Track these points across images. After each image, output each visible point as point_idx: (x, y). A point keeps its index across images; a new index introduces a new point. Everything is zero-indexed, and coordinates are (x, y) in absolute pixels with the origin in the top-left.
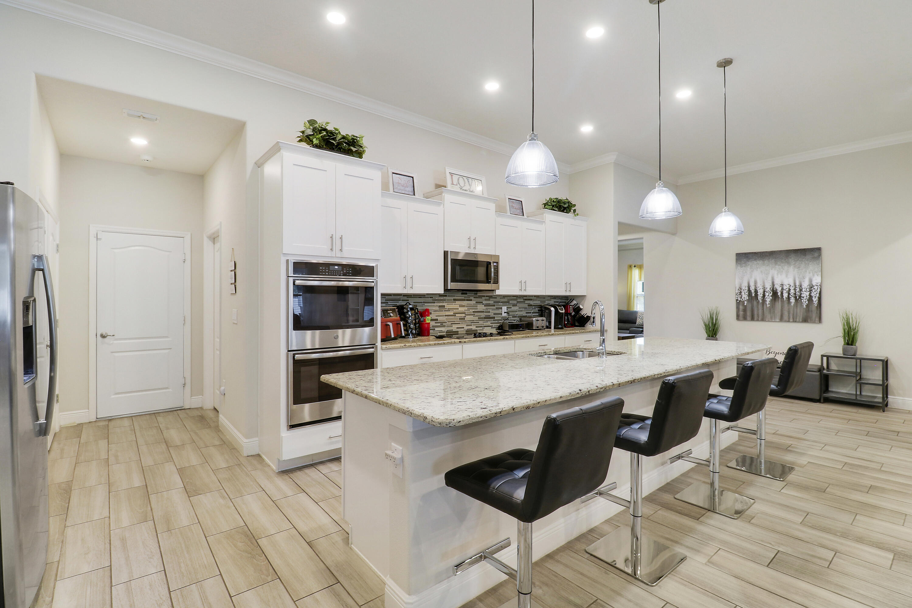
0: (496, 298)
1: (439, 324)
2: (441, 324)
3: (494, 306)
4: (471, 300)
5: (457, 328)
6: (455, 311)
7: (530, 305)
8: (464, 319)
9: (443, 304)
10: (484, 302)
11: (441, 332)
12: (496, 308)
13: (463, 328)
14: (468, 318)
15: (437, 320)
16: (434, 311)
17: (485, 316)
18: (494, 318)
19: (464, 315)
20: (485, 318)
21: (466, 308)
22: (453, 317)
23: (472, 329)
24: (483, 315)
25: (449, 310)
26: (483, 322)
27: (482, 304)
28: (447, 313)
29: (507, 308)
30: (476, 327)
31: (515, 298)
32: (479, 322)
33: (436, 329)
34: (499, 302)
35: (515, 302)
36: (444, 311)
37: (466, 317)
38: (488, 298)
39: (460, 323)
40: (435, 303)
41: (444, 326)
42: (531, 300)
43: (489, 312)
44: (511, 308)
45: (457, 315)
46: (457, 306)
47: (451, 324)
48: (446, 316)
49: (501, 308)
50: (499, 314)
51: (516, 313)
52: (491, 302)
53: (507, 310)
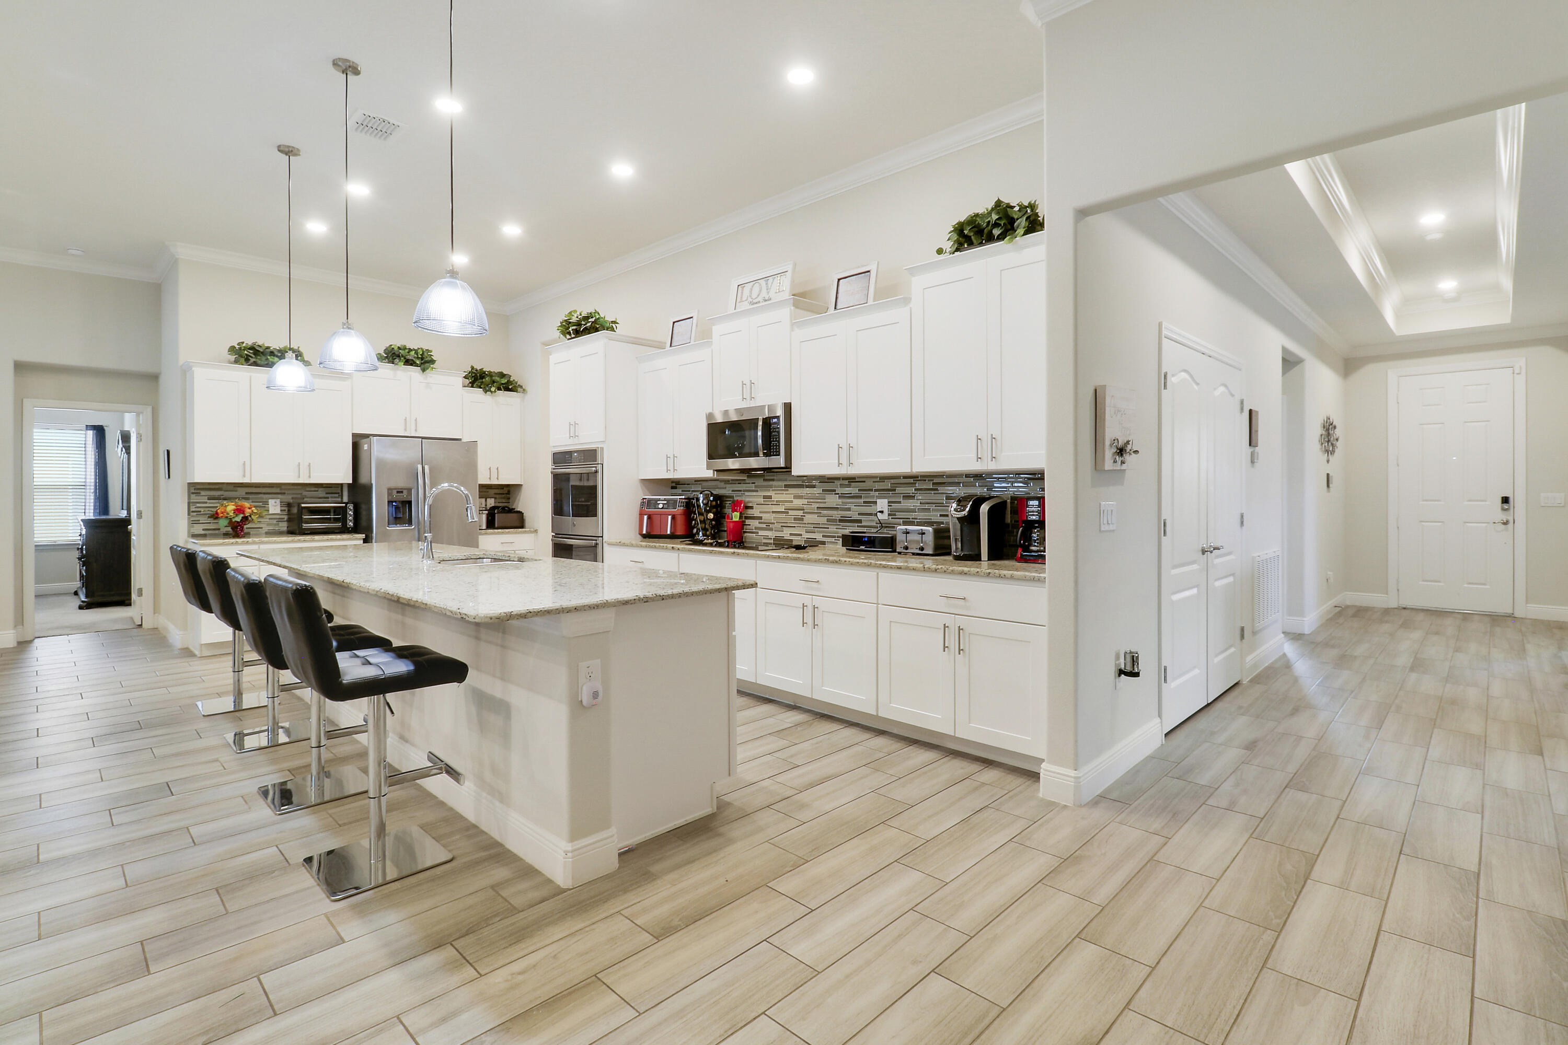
0: (864, 482)
1: (764, 526)
2: (766, 526)
3: (862, 497)
4: (814, 487)
5: (791, 534)
6: (788, 505)
8: (802, 520)
9: (768, 494)
10: (840, 490)
11: (766, 537)
12: (865, 502)
13: (801, 535)
14: (809, 518)
16: (757, 504)
17: (841, 517)
18: (860, 521)
19: (800, 513)
20: (840, 521)
21: (805, 501)
22: (784, 516)
23: (816, 539)
24: (837, 515)
25: (778, 503)
26: (836, 528)
27: (835, 494)
29: (889, 502)
30: (823, 536)
31: (912, 481)
32: (828, 528)
33: (761, 533)
34: (871, 490)
35: (911, 490)
36: (772, 504)
37: (805, 516)
38: (846, 482)
39: (795, 527)
41: (771, 530)
42: (958, 484)
43: (849, 509)
44: (900, 502)
45: (791, 512)
46: (790, 498)
47: (781, 526)
48: (773, 512)
49: (876, 503)
50: (871, 514)
51: (913, 515)
52: (853, 490)
53: (889, 506)
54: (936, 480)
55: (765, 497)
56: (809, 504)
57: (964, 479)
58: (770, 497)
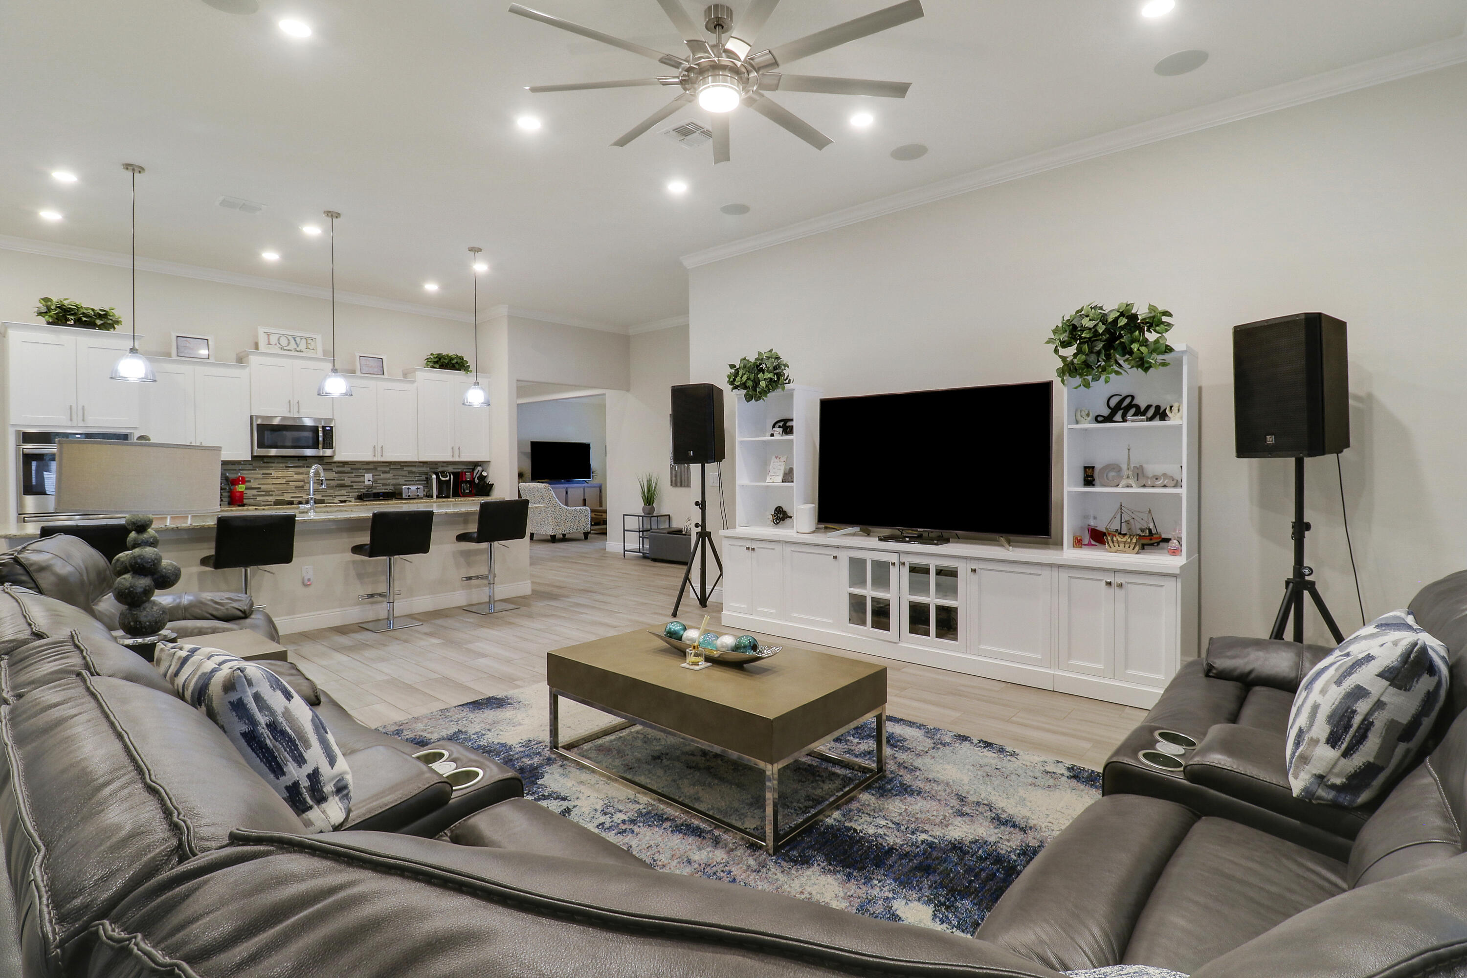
1: (263, 493)
3: (353, 473)
6: (288, 479)
7: (410, 472)
8: (303, 487)
12: (355, 476)
13: (302, 497)
15: (260, 488)
17: (338, 484)
18: (353, 486)
19: (302, 483)
20: (336, 486)
22: (285, 485)
27: (332, 471)
28: (274, 481)
29: (373, 475)
30: (322, 496)
31: (388, 464)
32: (327, 491)
33: (258, 498)
34: (361, 469)
35: (387, 469)
36: (271, 479)
38: (341, 464)
39: (296, 492)
40: (256, 470)
41: (272, 495)
42: (415, 466)
43: (344, 480)
44: (378, 475)
45: (292, 483)
46: (289, 474)
47: (282, 492)
48: (273, 484)
49: (364, 476)
50: (361, 482)
51: (389, 481)
52: (347, 469)
53: (372, 477)
54: (402, 464)
55: (261, 474)
57: (418, 464)
58: (270, 474)
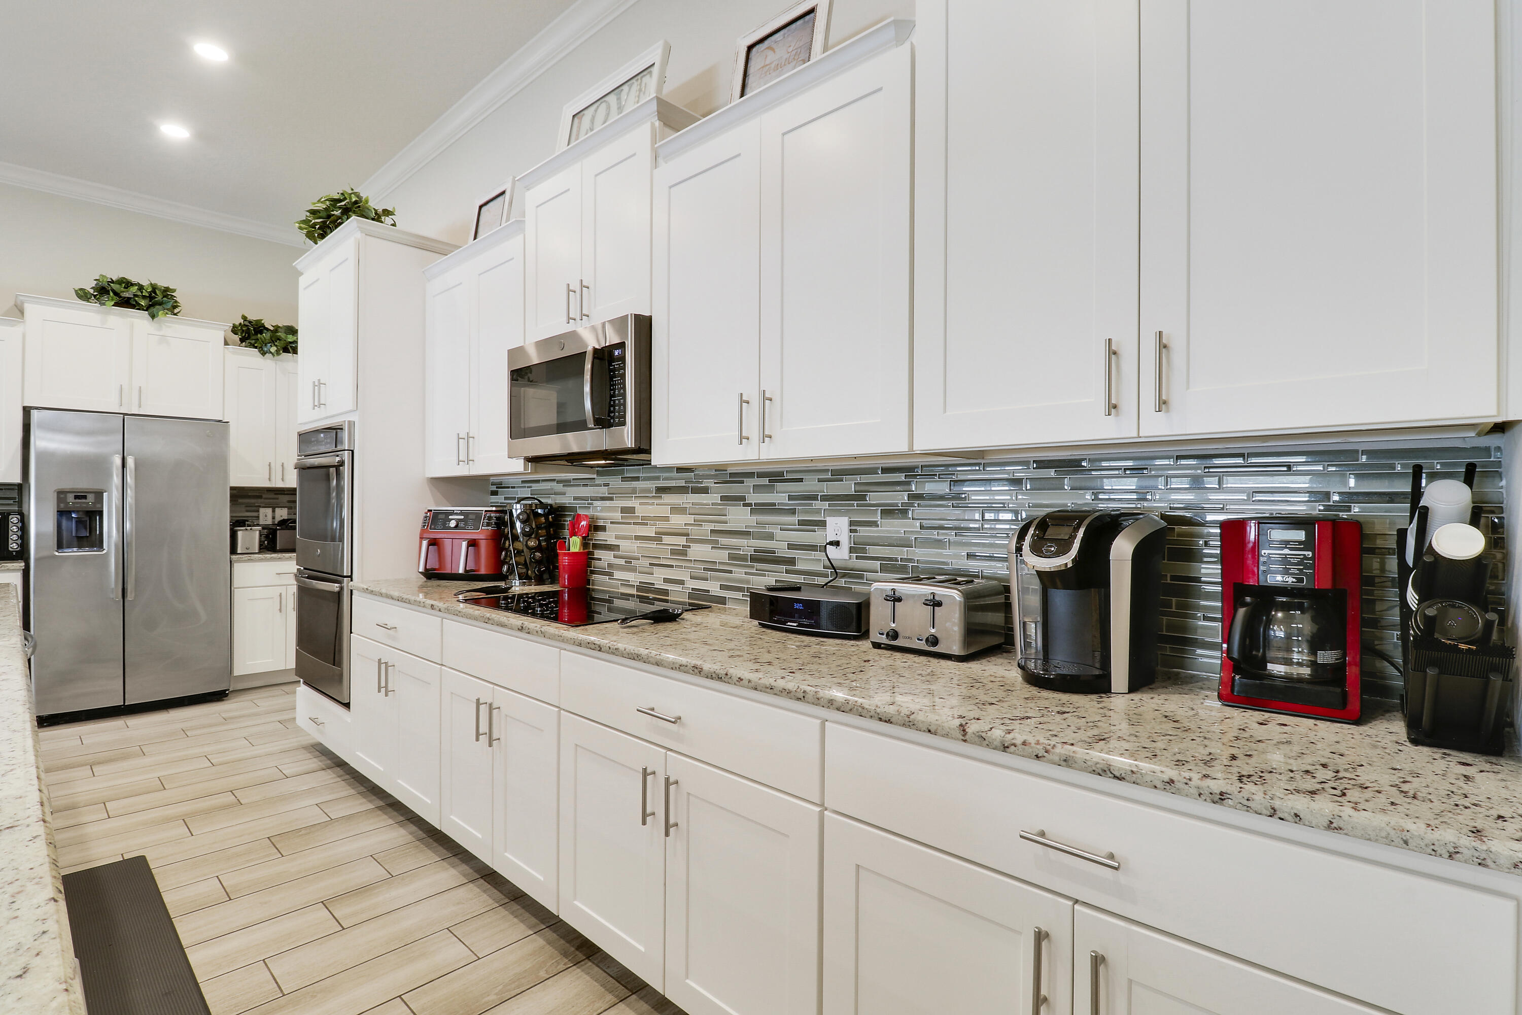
0: (801, 480)
1: (622, 562)
3: (793, 512)
4: (705, 490)
5: (666, 580)
6: (662, 526)
9: (628, 504)
10: (754, 498)
11: (625, 583)
12: (801, 523)
13: (682, 582)
14: (698, 551)
16: (612, 523)
17: (756, 551)
18: (792, 561)
19: (682, 541)
20: (754, 559)
21: (690, 519)
22: (653, 545)
23: (710, 592)
24: (747, 546)
25: (645, 521)
26: (746, 573)
27: (745, 505)
29: (852, 523)
30: (719, 587)
32: (731, 572)
33: (618, 575)
34: (815, 498)
36: (634, 524)
37: (690, 546)
38: (765, 481)
39: (672, 566)
40: (612, 499)
41: (633, 570)
43: (770, 537)
44: (874, 524)
45: (667, 539)
46: (665, 511)
47: (650, 564)
48: (637, 538)
49: (823, 524)
50: (813, 548)
51: (908, 555)
52: (780, 496)
53: (851, 531)
55: (624, 510)
56: (698, 523)
58: (631, 510)
